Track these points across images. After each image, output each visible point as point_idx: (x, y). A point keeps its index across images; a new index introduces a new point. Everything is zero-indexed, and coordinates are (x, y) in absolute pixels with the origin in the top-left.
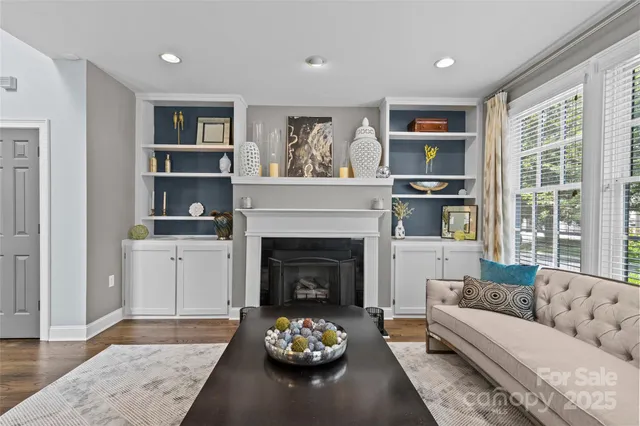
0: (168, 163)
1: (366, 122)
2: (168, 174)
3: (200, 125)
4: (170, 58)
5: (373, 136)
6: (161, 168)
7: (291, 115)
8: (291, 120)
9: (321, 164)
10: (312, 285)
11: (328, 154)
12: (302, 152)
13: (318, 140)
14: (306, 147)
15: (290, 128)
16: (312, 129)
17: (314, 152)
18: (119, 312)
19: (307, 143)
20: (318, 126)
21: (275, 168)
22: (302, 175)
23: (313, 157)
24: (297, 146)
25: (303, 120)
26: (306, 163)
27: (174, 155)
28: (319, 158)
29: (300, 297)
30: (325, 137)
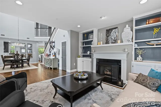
0: (84, 44)
1: (127, 26)
2: (84, 46)
3: (89, 36)
4: (79, 26)
5: (130, 30)
6: (83, 45)
7: (107, 29)
8: (107, 30)
9: (114, 40)
10: (108, 71)
11: (116, 37)
12: (109, 38)
13: (113, 34)
14: (110, 36)
15: (106, 33)
16: (112, 31)
17: (112, 37)
18: (76, 69)
19: (110, 35)
20: (114, 30)
21: (101, 42)
22: (109, 44)
23: (112, 39)
24: (108, 37)
25: (110, 30)
26: (110, 40)
27: (85, 42)
28: (114, 39)
29: (105, 73)
30: (116, 33)
